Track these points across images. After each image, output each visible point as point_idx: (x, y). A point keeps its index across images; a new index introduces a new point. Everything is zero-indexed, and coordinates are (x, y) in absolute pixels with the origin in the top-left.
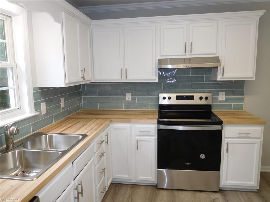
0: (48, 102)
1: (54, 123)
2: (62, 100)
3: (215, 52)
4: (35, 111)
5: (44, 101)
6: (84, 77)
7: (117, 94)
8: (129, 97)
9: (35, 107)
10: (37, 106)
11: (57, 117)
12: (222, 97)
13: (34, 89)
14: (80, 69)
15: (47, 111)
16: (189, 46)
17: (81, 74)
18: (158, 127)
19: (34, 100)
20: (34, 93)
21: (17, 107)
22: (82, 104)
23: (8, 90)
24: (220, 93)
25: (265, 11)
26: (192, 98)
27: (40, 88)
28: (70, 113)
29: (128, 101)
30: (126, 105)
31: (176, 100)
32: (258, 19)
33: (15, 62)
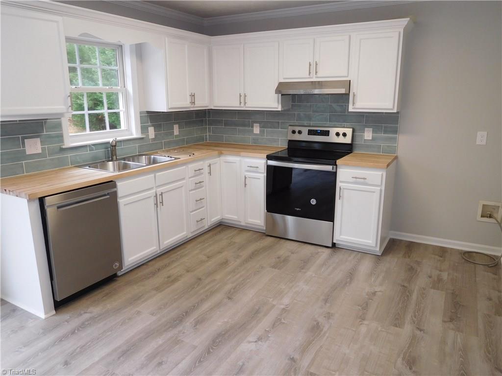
0: (157, 127)
1: (164, 149)
2: (176, 127)
3: (346, 75)
4: (142, 133)
5: (153, 126)
6: (193, 103)
7: (244, 125)
8: (257, 130)
9: (141, 130)
10: (144, 129)
11: (168, 144)
12: (368, 135)
13: (141, 113)
14: (188, 94)
15: (156, 135)
16: (313, 67)
17: (189, 100)
18: (267, 162)
19: (141, 124)
20: (141, 117)
21: (126, 129)
22: (206, 135)
23: (119, 112)
24: (366, 129)
25: (408, 19)
26: (327, 133)
27: (148, 112)
28: (187, 143)
29: (256, 134)
30: (254, 139)
31: (308, 134)
32: (403, 30)
33: (125, 87)
